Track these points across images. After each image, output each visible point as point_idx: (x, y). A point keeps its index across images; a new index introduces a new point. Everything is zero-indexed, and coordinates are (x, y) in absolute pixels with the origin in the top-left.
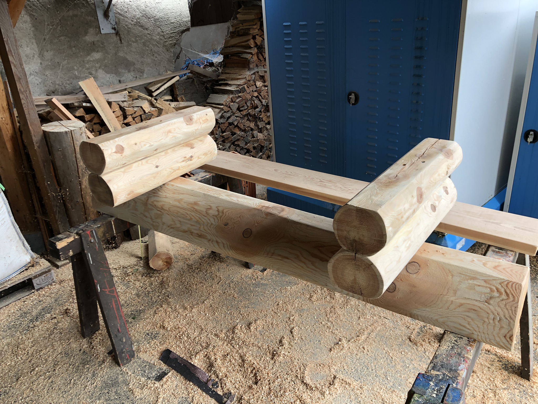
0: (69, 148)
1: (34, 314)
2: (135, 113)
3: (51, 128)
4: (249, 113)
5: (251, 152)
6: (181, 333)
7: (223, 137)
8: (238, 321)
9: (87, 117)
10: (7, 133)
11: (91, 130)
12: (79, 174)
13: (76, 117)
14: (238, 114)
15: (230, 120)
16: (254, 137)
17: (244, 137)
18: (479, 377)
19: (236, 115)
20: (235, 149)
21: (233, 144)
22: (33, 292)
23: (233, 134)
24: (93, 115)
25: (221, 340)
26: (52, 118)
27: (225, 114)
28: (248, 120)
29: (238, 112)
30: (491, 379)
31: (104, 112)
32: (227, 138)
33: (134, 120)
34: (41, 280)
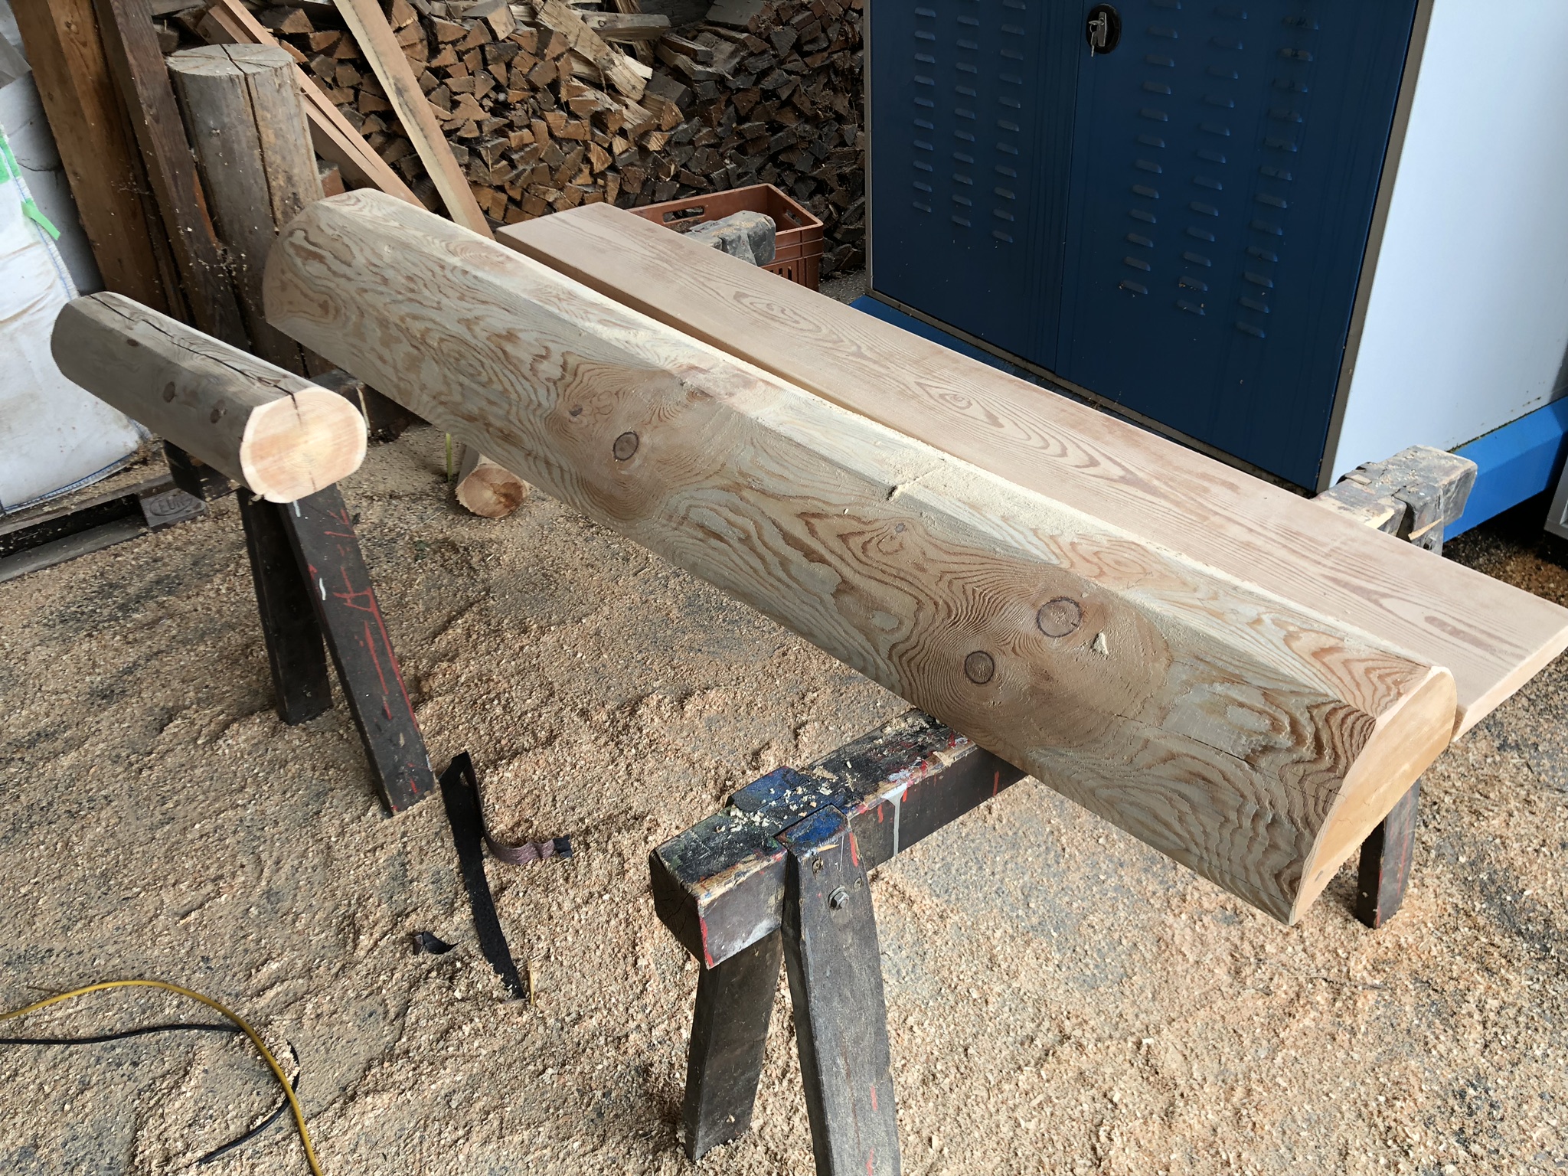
0: (240, 128)
1: (131, 590)
2: (465, 37)
3: (189, 63)
4: (833, 63)
5: (832, 191)
6: (492, 695)
7: (740, 134)
8: (656, 684)
9: (319, 39)
10: (85, 70)
11: (329, 80)
12: (273, 213)
13: (279, 35)
14: (796, 64)
15: (767, 84)
16: (846, 145)
17: (810, 142)
18: (1303, 942)
19: (789, 66)
20: (779, 176)
21: (773, 159)
22: (144, 534)
23: (775, 127)
24: (334, 35)
25: (596, 728)
26: (207, 33)
27: (752, 60)
28: (829, 84)
29: (796, 56)
30: (1340, 951)
31: (364, 26)
32: (752, 140)
33: (461, 60)
34: (164, 503)
